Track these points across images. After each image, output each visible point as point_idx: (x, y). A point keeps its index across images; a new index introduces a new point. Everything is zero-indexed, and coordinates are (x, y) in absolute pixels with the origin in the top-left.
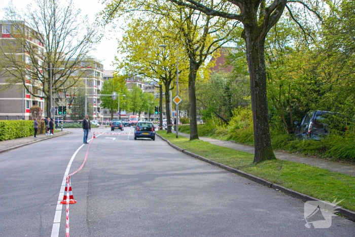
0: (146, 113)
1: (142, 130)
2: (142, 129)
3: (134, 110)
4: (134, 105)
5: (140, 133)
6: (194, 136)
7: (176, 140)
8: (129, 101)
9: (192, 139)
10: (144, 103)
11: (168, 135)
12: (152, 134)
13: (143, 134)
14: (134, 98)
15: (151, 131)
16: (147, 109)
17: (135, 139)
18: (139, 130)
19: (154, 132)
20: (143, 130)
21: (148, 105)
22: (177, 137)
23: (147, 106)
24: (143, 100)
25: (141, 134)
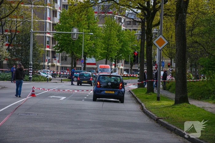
0: (126, 62)
1: (105, 87)
2: (105, 85)
3: (107, 57)
4: (107, 49)
5: (101, 91)
6: (181, 99)
7: (156, 104)
8: (100, 42)
9: (177, 102)
10: (122, 46)
11: (148, 96)
12: (119, 92)
13: (105, 92)
14: (108, 39)
15: (119, 88)
16: (128, 56)
17: (94, 100)
18: (100, 87)
19: (123, 90)
20: (107, 87)
21: (130, 49)
22: (158, 99)
23: (128, 52)
24: (121, 41)
25: (102, 93)
